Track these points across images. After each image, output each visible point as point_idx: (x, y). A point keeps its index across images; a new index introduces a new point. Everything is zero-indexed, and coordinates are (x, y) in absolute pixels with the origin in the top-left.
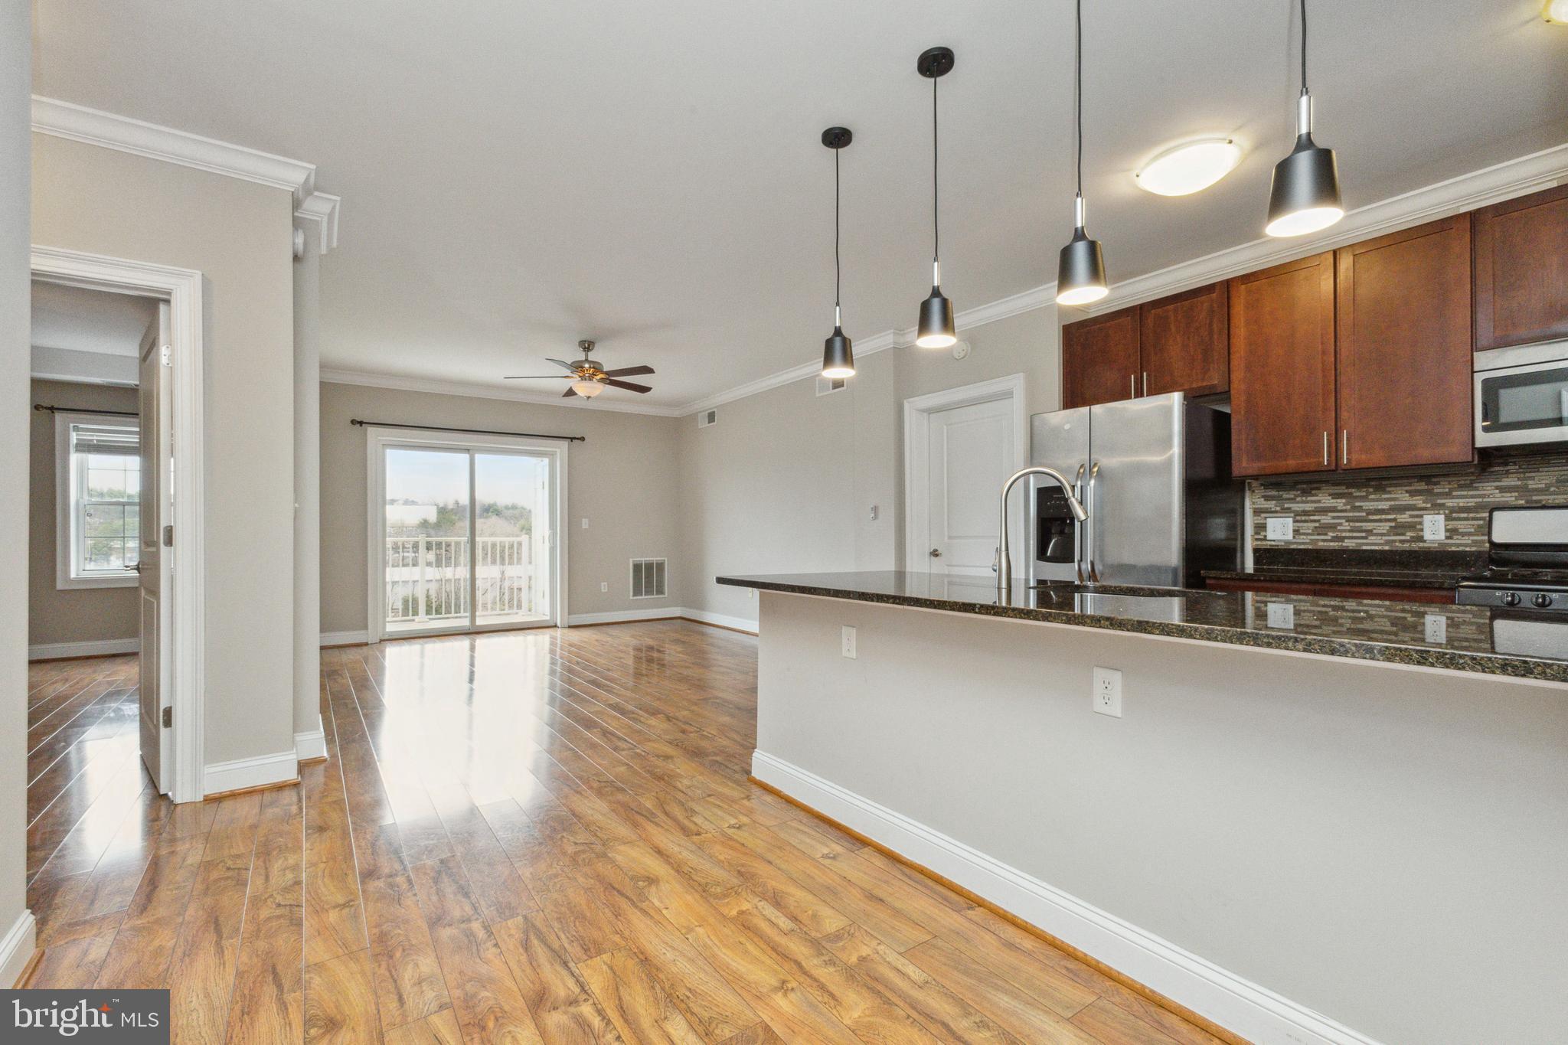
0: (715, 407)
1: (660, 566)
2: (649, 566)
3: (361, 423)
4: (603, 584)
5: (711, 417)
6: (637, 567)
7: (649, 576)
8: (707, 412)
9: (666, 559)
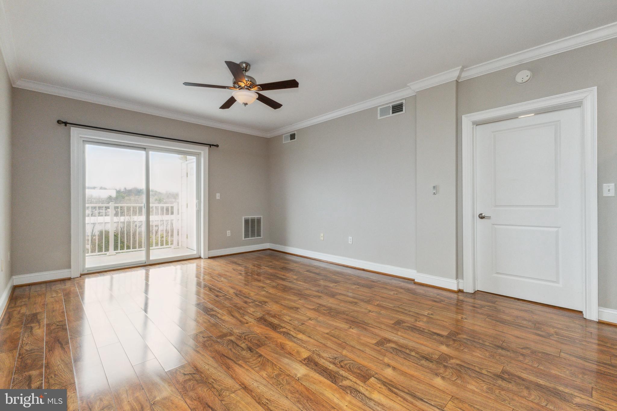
0: (296, 130)
1: (259, 220)
2: (253, 220)
3: (66, 124)
4: (228, 231)
5: (293, 137)
6: (247, 221)
7: (253, 226)
8: (289, 134)
9: (262, 217)
